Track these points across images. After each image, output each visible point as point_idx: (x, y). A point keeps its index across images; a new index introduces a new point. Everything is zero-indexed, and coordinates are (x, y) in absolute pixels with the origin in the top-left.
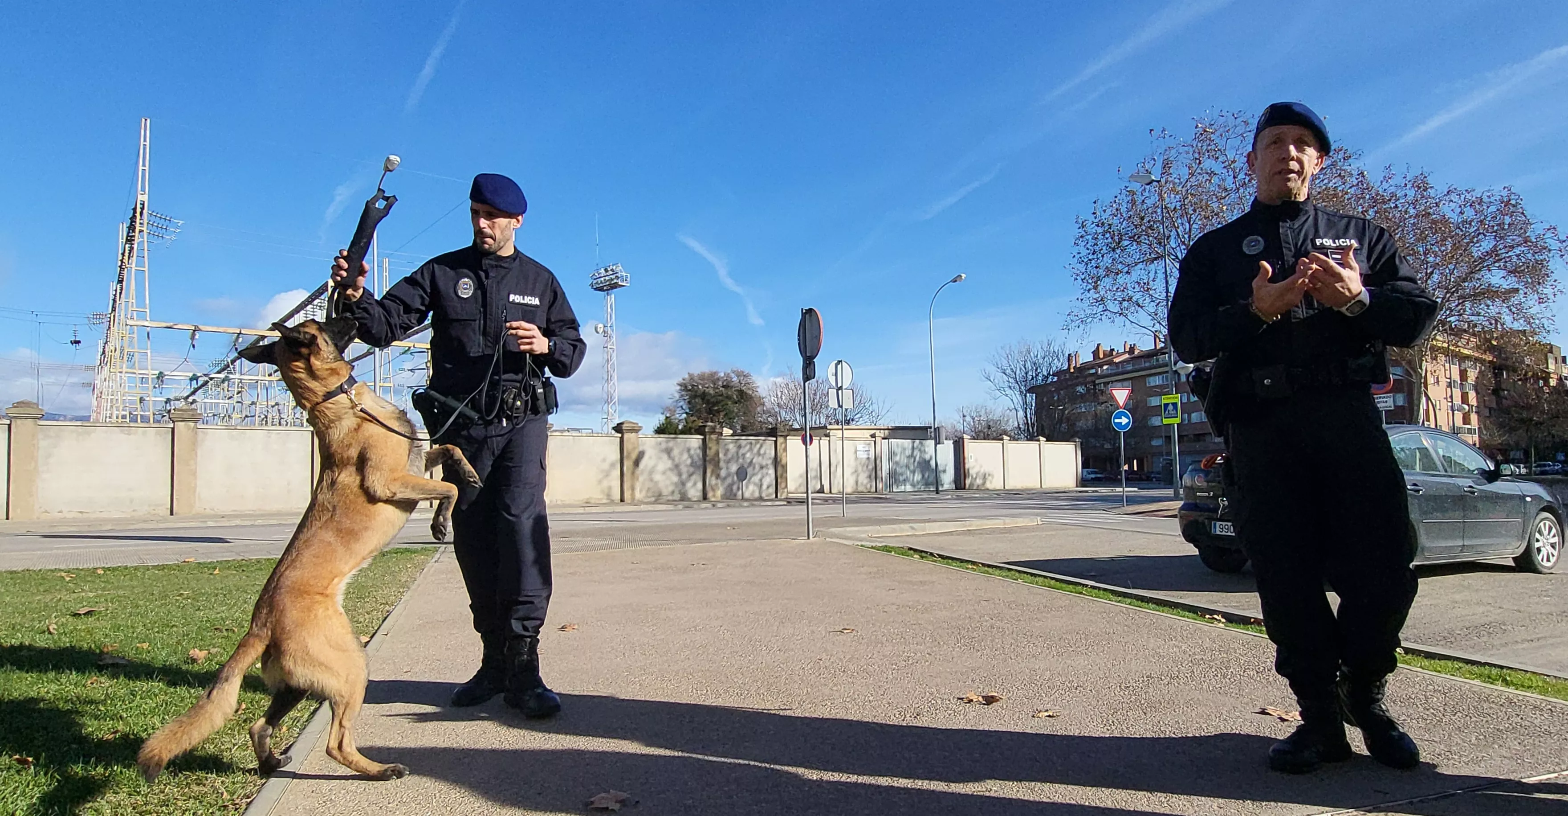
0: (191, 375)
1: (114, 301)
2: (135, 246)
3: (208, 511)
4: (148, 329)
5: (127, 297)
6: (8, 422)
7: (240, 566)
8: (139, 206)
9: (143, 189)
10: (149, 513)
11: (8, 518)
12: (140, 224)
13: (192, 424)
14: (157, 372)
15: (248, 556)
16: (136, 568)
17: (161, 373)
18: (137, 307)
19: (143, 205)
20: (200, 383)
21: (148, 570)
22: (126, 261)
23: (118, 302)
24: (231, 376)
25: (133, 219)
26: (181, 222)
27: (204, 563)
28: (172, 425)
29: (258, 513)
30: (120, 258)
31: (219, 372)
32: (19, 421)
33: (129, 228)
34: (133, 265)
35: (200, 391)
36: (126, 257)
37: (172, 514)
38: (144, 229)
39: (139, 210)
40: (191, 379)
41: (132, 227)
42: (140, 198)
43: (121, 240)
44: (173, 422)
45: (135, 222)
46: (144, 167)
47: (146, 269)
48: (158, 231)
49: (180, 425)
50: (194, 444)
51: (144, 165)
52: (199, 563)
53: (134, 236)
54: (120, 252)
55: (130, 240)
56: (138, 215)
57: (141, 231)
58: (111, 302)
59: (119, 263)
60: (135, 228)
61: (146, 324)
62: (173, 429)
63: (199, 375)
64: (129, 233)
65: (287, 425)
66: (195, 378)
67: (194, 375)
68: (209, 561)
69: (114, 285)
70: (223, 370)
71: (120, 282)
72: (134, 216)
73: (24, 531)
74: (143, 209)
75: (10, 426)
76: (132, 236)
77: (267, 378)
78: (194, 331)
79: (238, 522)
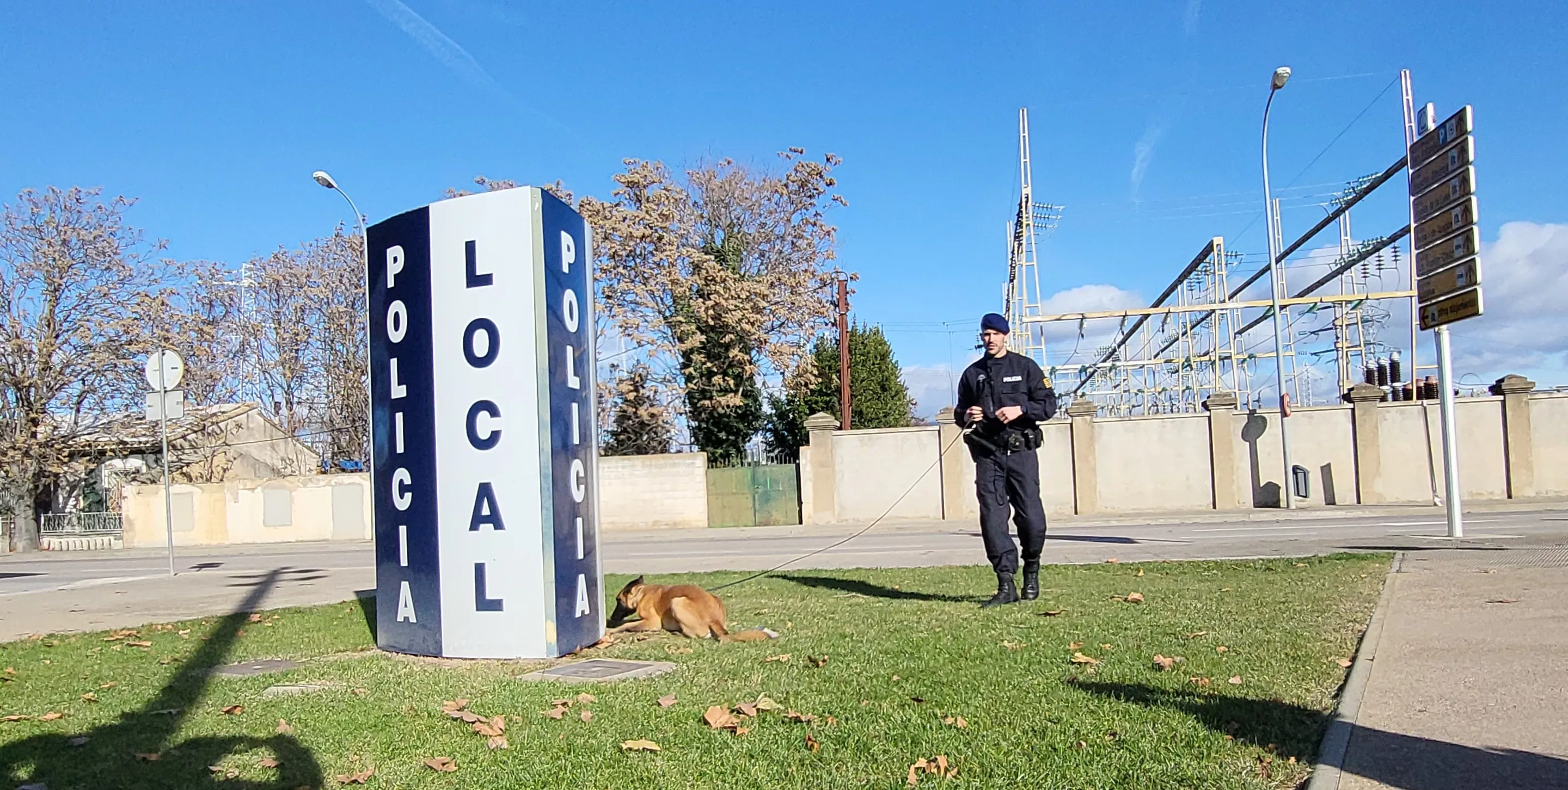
0: (1079, 366)
1: (1008, 301)
2: (1024, 242)
3: (1109, 510)
4: (1041, 324)
5: (1021, 294)
6: (937, 428)
7: (1164, 569)
8: (1024, 200)
9: (1026, 182)
10: (1056, 512)
11: (943, 518)
12: (1027, 218)
13: (1089, 418)
14: (1050, 368)
15: (1168, 558)
16: (1066, 567)
17: (1053, 368)
18: (1029, 303)
19: (1027, 198)
20: (1088, 374)
21: (1076, 569)
22: (1016, 259)
23: (1011, 302)
24: (1118, 364)
25: (1019, 215)
26: (1062, 207)
27: (1128, 564)
28: (1070, 421)
29: (1157, 511)
30: (1010, 257)
31: (1104, 361)
32: (946, 427)
33: (1016, 224)
34: (1024, 262)
35: (1088, 382)
36: (1016, 255)
37: (1076, 513)
38: (1031, 223)
39: (1024, 205)
40: (1080, 371)
41: (1019, 224)
42: (1024, 191)
43: (1009, 239)
44: (1072, 416)
45: (1022, 217)
46: (1025, 159)
47: (1035, 263)
48: (1043, 220)
49: (1078, 419)
50: (1092, 439)
51: (1025, 158)
52: (1122, 564)
53: (1022, 232)
54: (1010, 251)
55: (1018, 237)
56: (1024, 209)
57: (1028, 225)
58: (1005, 303)
59: (1010, 262)
60: (1022, 223)
61: (1039, 319)
62: (1071, 425)
63: (1087, 365)
64: (1016, 229)
65: (1179, 412)
66: (1084, 369)
67: (1083, 366)
68: (1131, 562)
69: (1005, 286)
70: (1108, 357)
71: (1012, 281)
72: (1020, 212)
73: (957, 530)
74: (1027, 202)
75: (939, 431)
76: (1019, 233)
77: (1153, 361)
78: (1082, 319)
79: (1140, 521)
